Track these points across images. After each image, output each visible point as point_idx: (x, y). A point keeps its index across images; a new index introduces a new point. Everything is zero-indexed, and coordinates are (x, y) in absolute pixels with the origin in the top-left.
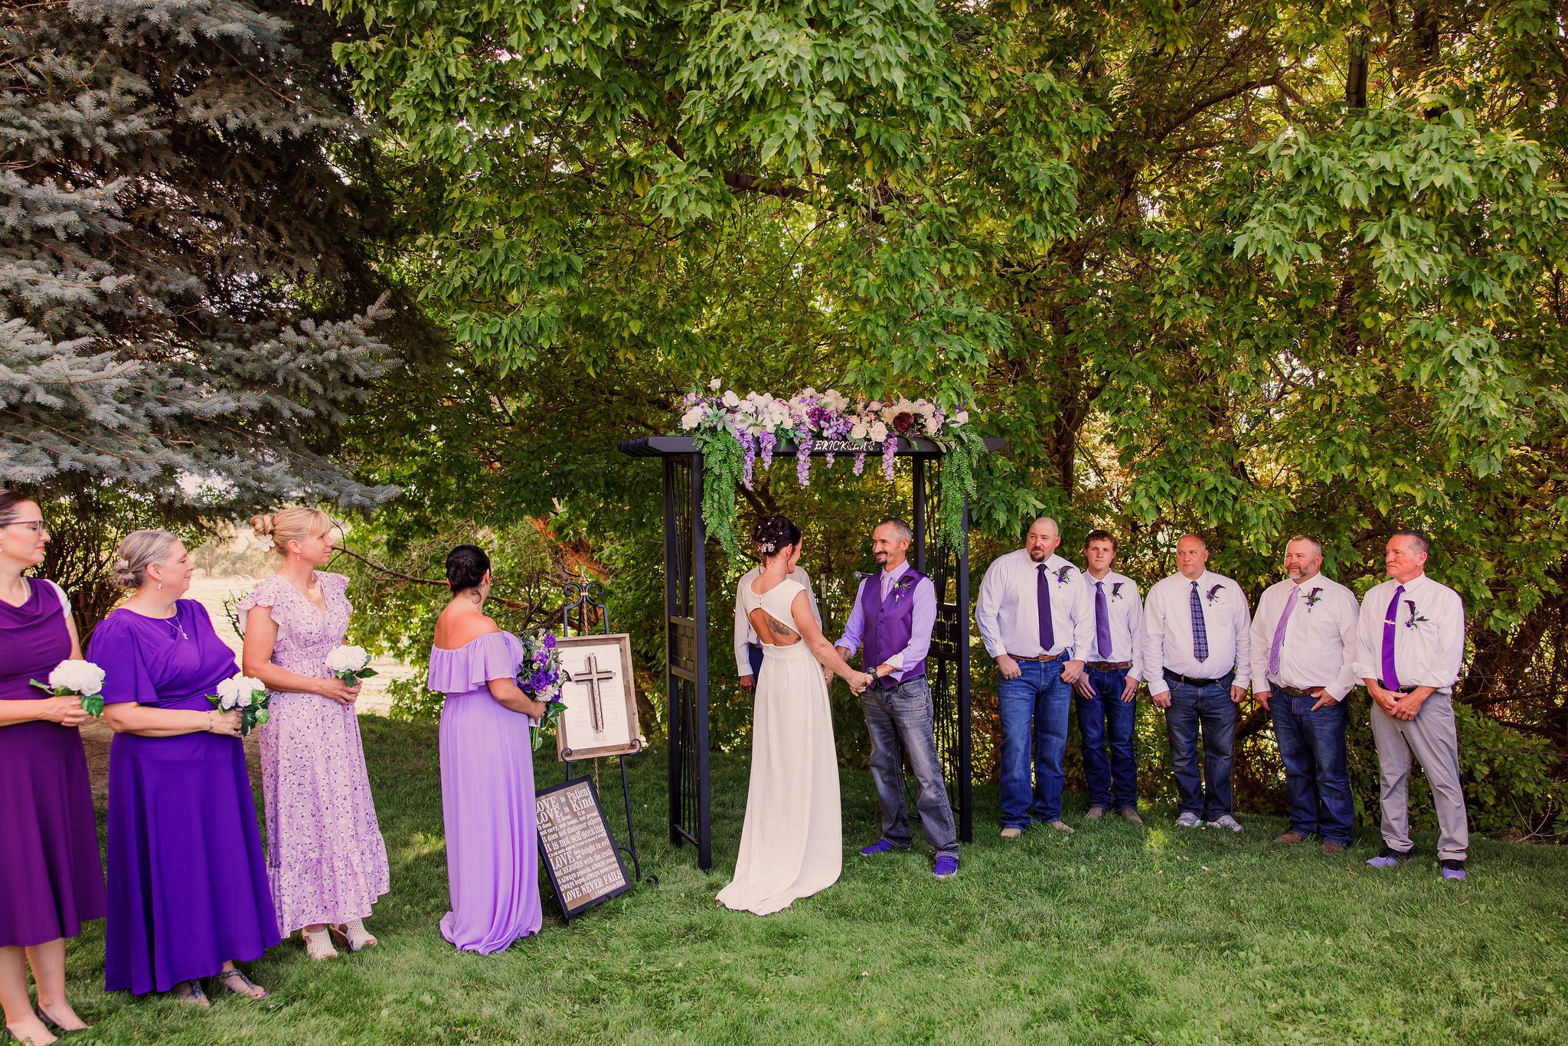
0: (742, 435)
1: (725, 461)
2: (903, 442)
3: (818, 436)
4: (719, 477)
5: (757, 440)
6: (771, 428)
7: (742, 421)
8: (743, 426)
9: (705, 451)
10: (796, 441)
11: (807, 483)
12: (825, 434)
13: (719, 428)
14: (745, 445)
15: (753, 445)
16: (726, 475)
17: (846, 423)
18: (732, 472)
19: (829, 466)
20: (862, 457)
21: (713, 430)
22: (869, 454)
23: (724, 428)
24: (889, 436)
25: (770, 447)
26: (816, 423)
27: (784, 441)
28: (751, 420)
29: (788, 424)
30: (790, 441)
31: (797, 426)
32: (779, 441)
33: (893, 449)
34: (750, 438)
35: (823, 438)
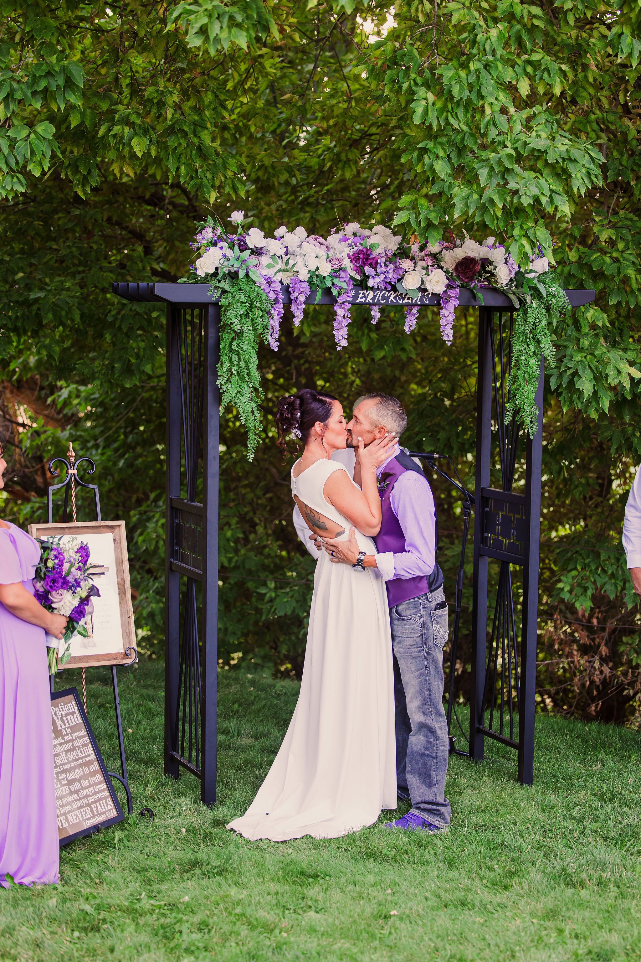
0: (269, 282)
1: (247, 316)
2: (467, 294)
3: (362, 284)
4: (239, 335)
5: (287, 290)
6: (304, 275)
7: (269, 266)
8: (270, 272)
9: (223, 302)
10: (335, 292)
11: (344, 343)
12: (370, 283)
13: (241, 274)
14: (272, 296)
15: (281, 296)
16: (249, 335)
17: (397, 268)
18: (255, 329)
19: (374, 322)
20: (415, 311)
21: (233, 276)
22: (423, 308)
23: (247, 275)
24: (449, 287)
25: (302, 298)
26: (360, 270)
27: (320, 291)
28: (280, 264)
29: (326, 270)
30: (327, 292)
31: (337, 272)
32: (313, 293)
33: (454, 303)
34: (278, 286)
35: (367, 288)
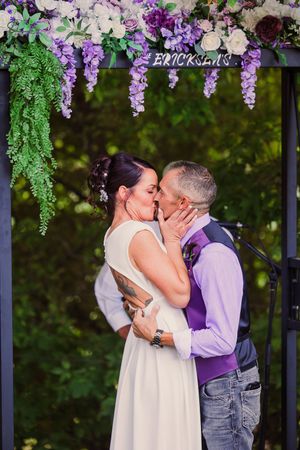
0: (61, 47)
1: (38, 82)
2: (269, 55)
3: (158, 47)
4: (30, 103)
5: (79, 54)
6: (97, 38)
7: (59, 29)
8: (61, 36)
9: (12, 68)
10: (130, 55)
11: (141, 109)
12: (167, 45)
13: (31, 38)
14: (64, 61)
15: (74, 61)
16: (41, 102)
17: (195, 29)
18: (46, 96)
19: (172, 86)
20: (214, 73)
21: (23, 41)
22: (223, 69)
23: (37, 39)
24: (250, 47)
25: (96, 62)
26: (156, 31)
27: (114, 55)
28: (72, 27)
29: (120, 32)
30: (122, 55)
31: (131, 35)
32: (107, 56)
33: (255, 65)
34: (69, 51)
35: (164, 51)
